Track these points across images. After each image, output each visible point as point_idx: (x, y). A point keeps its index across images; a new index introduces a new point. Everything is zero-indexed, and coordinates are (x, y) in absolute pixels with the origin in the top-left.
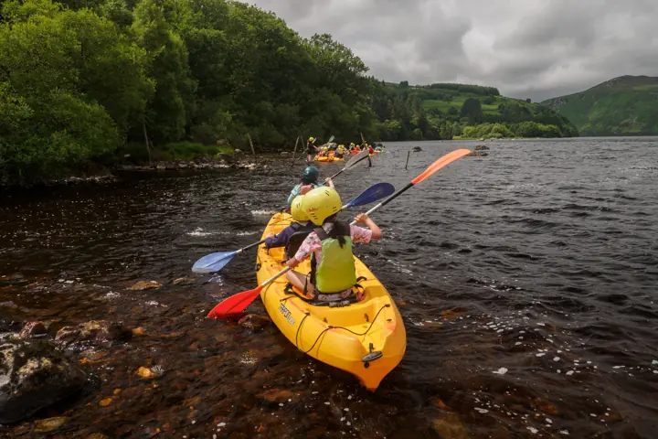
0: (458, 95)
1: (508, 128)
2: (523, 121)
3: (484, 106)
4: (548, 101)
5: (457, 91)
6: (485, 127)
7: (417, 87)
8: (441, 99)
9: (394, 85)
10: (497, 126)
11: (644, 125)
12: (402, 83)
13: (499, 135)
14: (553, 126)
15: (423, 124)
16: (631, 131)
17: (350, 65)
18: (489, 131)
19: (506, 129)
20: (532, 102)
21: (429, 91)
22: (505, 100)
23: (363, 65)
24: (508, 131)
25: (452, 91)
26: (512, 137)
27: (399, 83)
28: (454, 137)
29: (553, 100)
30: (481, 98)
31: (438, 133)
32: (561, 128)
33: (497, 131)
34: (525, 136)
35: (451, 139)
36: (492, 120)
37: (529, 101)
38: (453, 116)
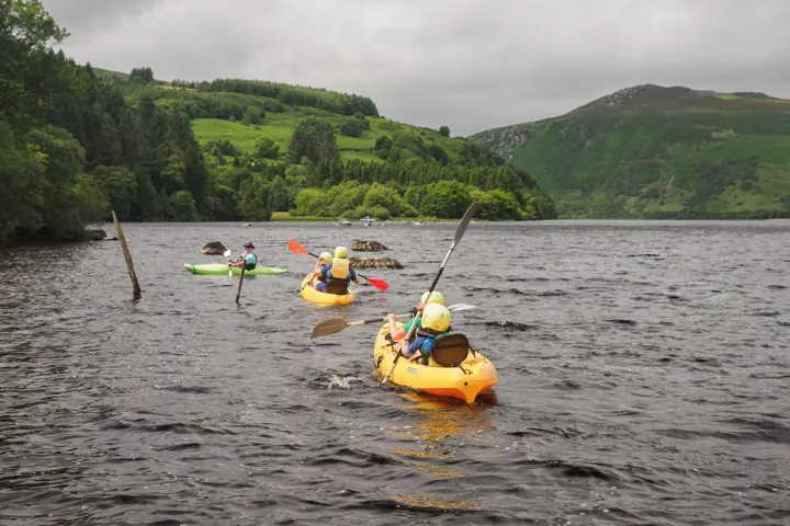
0: (279, 110)
1: (402, 194)
2: (435, 179)
3: (342, 141)
4: (485, 134)
5: (276, 101)
6: (349, 190)
7: (174, 84)
8: (238, 117)
9: (116, 77)
10: (376, 189)
11: (689, 195)
12: (135, 72)
13: (382, 211)
14: (502, 194)
15: (196, 177)
16: (664, 209)
17: (14, 21)
18: (359, 201)
19: (397, 197)
20: (452, 135)
21: (205, 96)
22: (390, 126)
23: (50, 23)
24: (403, 202)
25: (263, 100)
26: (413, 216)
27: (129, 72)
28: (275, 215)
29: (498, 131)
30: (337, 121)
31: (234, 203)
32: (519, 197)
33: (378, 201)
34: (440, 215)
35: (268, 218)
36: (365, 175)
37: (444, 132)
38: (269, 162)
